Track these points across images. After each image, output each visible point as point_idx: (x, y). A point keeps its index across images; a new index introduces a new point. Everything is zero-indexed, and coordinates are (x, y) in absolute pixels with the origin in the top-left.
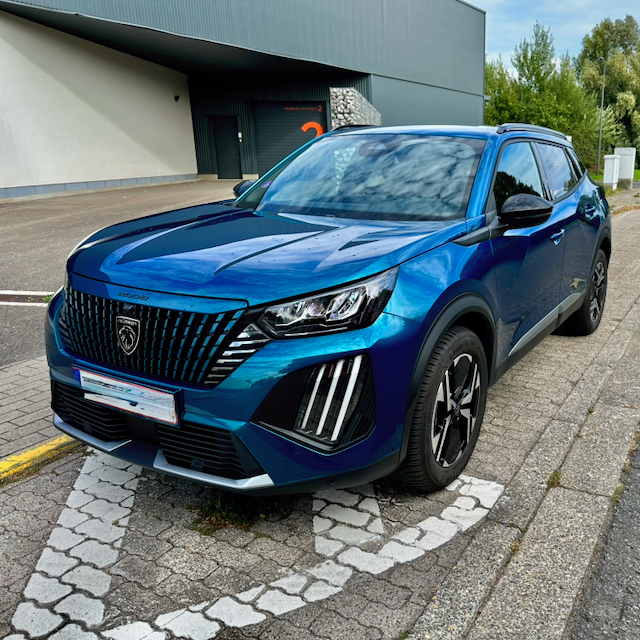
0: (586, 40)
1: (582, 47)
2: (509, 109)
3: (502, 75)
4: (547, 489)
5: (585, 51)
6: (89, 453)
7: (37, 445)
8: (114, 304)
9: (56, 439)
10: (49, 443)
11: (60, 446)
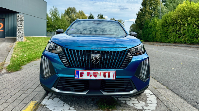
1: (65, 12)
6: (45, 105)
7: (27, 106)
8: (90, 51)
9: (31, 103)
10: (30, 105)
11: (35, 105)
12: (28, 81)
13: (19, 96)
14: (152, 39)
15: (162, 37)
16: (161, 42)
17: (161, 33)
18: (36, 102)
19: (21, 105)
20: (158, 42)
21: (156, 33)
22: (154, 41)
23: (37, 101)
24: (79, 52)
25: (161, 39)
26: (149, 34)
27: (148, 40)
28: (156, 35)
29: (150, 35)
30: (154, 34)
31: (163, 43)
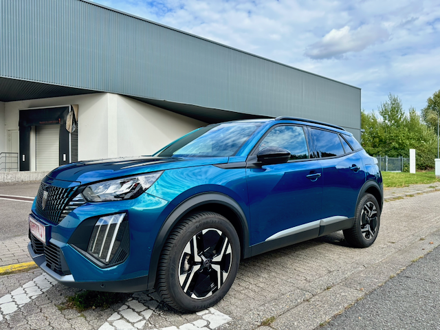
0: (430, 100)
1: (427, 104)
2: (379, 137)
3: (375, 120)
4: (259, 326)
5: (429, 106)
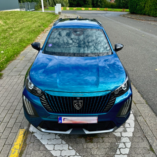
6: (33, 133)
7: (17, 136)
8: (72, 98)
9: (20, 132)
10: (20, 134)
11: (24, 134)
12: (12, 98)
13: (8, 121)
14: (139, 11)
15: (151, 10)
16: (149, 15)
17: (151, 4)
18: (24, 130)
19: (12, 135)
20: (146, 15)
21: (145, 4)
22: (141, 14)
23: (25, 128)
24: (61, 98)
25: (150, 12)
26: (137, 5)
27: (135, 12)
28: (144, 6)
29: (138, 7)
30: (143, 5)
31: (151, 16)
